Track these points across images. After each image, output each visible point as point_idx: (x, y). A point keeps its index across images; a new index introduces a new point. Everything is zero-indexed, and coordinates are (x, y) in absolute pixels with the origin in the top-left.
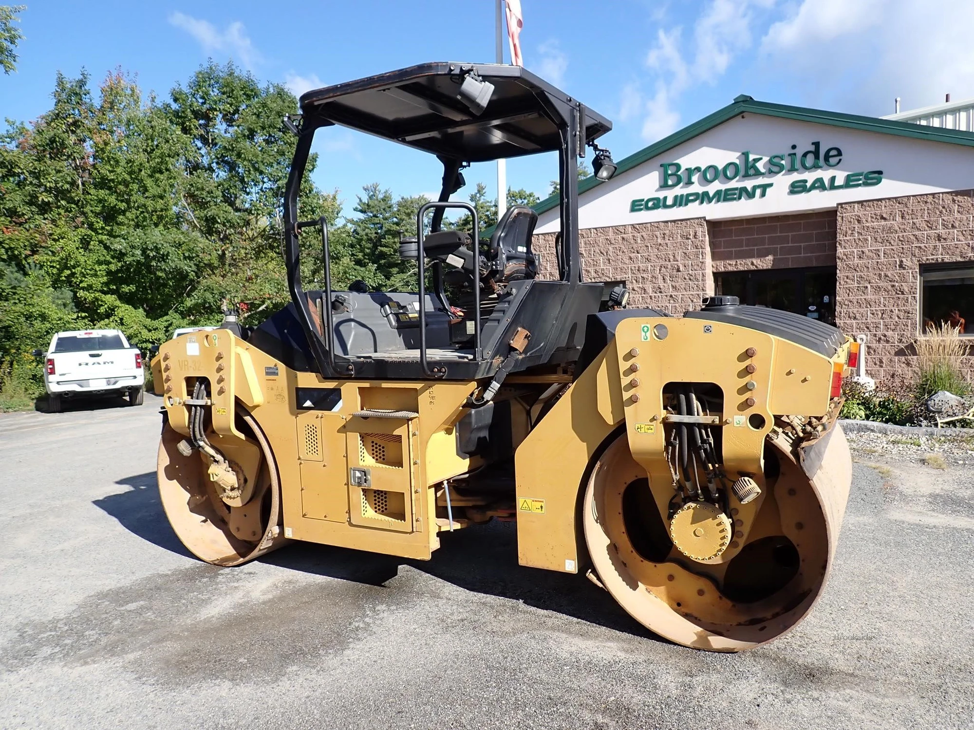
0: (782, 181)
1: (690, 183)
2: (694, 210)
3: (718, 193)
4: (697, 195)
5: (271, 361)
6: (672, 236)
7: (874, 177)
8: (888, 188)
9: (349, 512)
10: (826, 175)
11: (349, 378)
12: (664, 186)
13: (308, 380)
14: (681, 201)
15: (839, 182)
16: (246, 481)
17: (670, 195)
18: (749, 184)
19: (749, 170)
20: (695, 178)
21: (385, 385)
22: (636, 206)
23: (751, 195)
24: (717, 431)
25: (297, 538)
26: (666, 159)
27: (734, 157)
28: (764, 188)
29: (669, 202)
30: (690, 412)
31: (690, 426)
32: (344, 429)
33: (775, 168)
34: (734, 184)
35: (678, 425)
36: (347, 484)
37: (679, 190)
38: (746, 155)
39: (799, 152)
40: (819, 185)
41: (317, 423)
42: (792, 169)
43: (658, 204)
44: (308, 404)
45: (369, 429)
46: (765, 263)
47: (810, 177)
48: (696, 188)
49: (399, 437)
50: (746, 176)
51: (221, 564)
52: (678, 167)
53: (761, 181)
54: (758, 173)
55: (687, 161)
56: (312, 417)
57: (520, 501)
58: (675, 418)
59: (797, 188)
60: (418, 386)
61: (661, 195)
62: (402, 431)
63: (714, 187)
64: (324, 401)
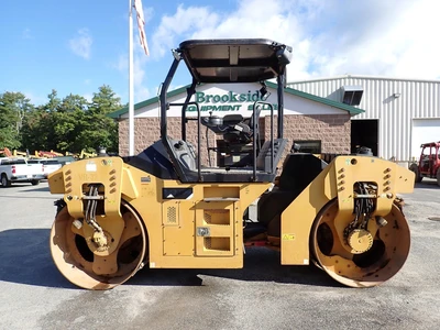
0: (245, 105)
1: (208, 101)
3: (220, 107)
4: (211, 107)
5: (145, 174)
9: (195, 250)
11: (198, 182)
12: (197, 102)
13: (171, 184)
14: (204, 109)
15: (266, 107)
16: (113, 240)
18: (232, 104)
19: (232, 99)
20: (210, 99)
21: (220, 185)
23: (233, 109)
24: (375, 200)
25: (159, 267)
27: (226, 93)
28: (238, 106)
30: (364, 193)
31: (364, 199)
32: (194, 208)
33: (242, 99)
34: (226, 104)
35: (360, 199)
36: (195, 236)
37: (204, 104)
38: (231, 93)
39: (252, 94)
41: (176, 206)
42: (249, 100)
43: (194, 109)
44: (171, 196)
45: (210, 207)
48: (211, 104)
49: (228, 211)
50: (231, 101)
51: (96, 289)
52: (203, 94)
53: (236, 104)
54: (236, 101)
55: (207, 92)
56: (172, 203)
57: (283, 236)
58: (359, 196)
59: (251, 108)
60: (240, 185)
62: (230, 207)
63: (218, 105)
64: (181, 194)
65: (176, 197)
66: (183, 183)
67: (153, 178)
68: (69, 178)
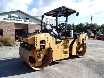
0: (23, 20)
1: (12, 18)
2: (13, 21)
3: (16, 20)
4: (13, 20)
5: (53, 38)
6: (10, 24)
7: (31, 22)
8: (33, 23)
10: (27, 20)
12: (9, 17)
13: (58, 40)
14: (11, 20)
15: (29, 21)
17: (10, 19)
18: (20, 20)
19: (20, 18)
20: (13, 17)
21: (66, 40)
22: (4, 19)
23: (20, 21)
26: (9, 14)
27: (18, 16)
29: (9, 20)
33: (22, 18)
34: (18, 19)
37: (11, 18)
38: (19, 16)
39: (25, 17)
40: (27, 21)
42: (24, 19)
43: (8, 19)
44: (58, 43)
45: (64, 45)
46: (21, 28)
47: (26, 20)
48: (13, 19)
50: (19, 19)
52: (11, 16)
53: (21, 20)
54: (21, 19)
55: (12, 15)
59: (25, 21)
61: (8, 18)
62: (68, 45)
63: (15, 19)
64: (60, 42)
65: (59, 43)
66: (60, 39)
67: (55, 39)
68: (37, 39)
